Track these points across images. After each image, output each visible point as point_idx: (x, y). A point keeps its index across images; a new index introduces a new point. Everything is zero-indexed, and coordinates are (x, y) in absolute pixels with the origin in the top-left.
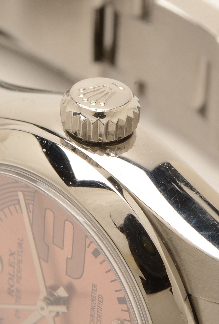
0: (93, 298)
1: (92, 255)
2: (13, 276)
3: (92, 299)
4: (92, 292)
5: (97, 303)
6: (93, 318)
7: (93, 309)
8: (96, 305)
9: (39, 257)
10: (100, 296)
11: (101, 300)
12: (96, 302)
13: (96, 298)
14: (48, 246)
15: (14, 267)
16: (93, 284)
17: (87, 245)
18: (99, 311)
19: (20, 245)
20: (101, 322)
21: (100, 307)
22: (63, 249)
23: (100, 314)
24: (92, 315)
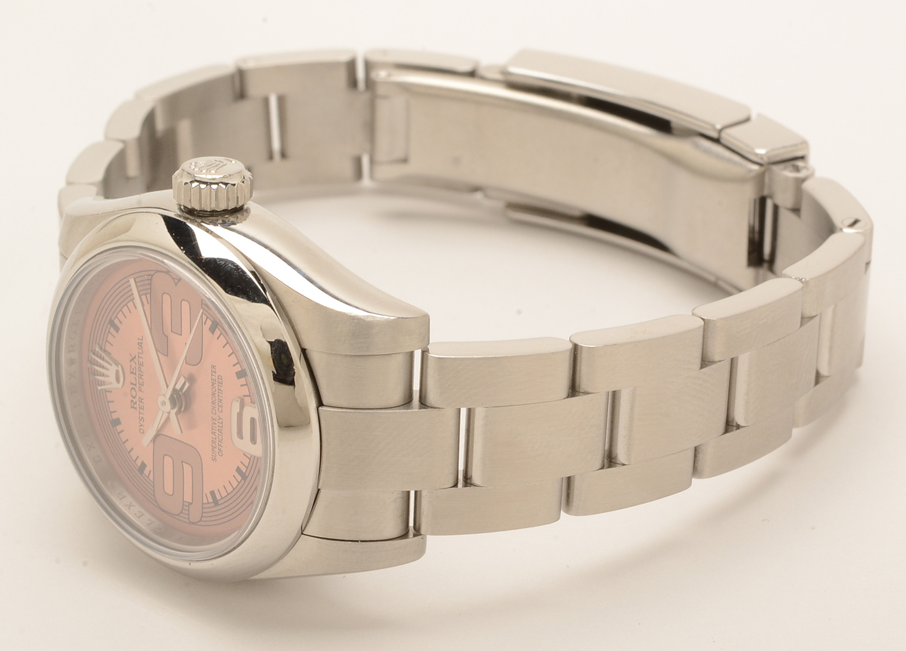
0: (213, 381)
1: (209, 332)
2: (135, 385)
3: (212, 383)
4: (212, 375)
5: (217, 387)
6: (214, 406)
7: (213, 394)
8: (217, 389)
9: (157, 351)
10: (219, 377)
11: (221, 381)
12: (216, 385)
13: (215, 381)
14: (167, 336)
15: (135, 374)
16: (212, 365)
17: (204, 322)
18: (220, 394)
19: (140, 344)
20: (222, 407)
21: (220, 390)
22: (181, 335)
23: (221, 398)
24: (213, 403)
